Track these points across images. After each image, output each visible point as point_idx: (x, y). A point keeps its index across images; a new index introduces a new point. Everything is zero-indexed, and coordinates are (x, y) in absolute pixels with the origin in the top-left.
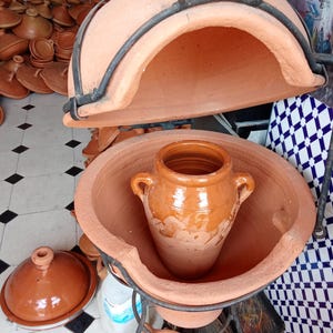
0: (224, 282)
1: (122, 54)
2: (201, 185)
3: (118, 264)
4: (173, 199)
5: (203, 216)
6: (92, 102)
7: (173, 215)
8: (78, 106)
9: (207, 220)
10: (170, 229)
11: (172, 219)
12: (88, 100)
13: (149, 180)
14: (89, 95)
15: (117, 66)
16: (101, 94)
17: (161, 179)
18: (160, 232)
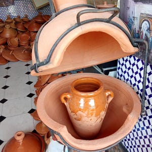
0: (105, 138)
1: (56, 45)
2: (91, 97)
3: (59, 134)
4: (80, 104)
5: (93, 110)
6: (44, 65)
7: (80, 110)
8: (38, 67)
9: (95, 111)
10: (79, 117)
11: (80, 112)
12: (42, 64)
13: (69, 96)
14: (43, 62)
15: (54, 50)
16: (48, 61)
17: (73, 95)
18: (75, 118)
